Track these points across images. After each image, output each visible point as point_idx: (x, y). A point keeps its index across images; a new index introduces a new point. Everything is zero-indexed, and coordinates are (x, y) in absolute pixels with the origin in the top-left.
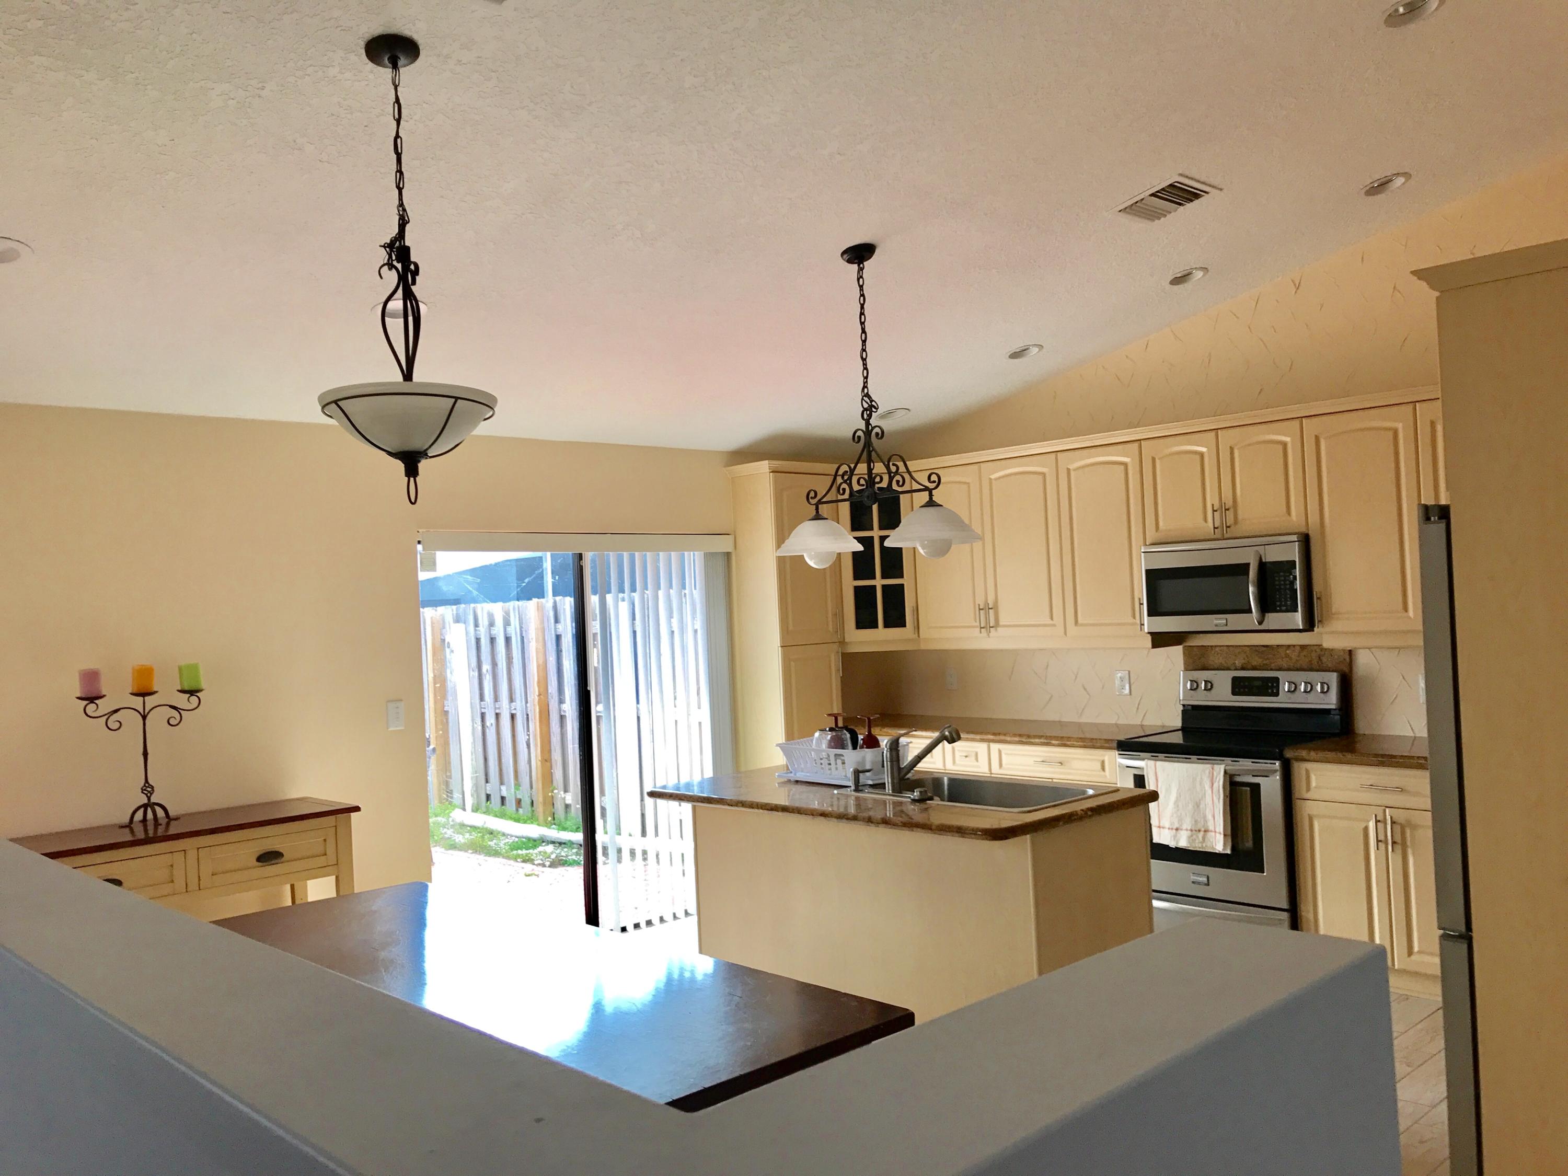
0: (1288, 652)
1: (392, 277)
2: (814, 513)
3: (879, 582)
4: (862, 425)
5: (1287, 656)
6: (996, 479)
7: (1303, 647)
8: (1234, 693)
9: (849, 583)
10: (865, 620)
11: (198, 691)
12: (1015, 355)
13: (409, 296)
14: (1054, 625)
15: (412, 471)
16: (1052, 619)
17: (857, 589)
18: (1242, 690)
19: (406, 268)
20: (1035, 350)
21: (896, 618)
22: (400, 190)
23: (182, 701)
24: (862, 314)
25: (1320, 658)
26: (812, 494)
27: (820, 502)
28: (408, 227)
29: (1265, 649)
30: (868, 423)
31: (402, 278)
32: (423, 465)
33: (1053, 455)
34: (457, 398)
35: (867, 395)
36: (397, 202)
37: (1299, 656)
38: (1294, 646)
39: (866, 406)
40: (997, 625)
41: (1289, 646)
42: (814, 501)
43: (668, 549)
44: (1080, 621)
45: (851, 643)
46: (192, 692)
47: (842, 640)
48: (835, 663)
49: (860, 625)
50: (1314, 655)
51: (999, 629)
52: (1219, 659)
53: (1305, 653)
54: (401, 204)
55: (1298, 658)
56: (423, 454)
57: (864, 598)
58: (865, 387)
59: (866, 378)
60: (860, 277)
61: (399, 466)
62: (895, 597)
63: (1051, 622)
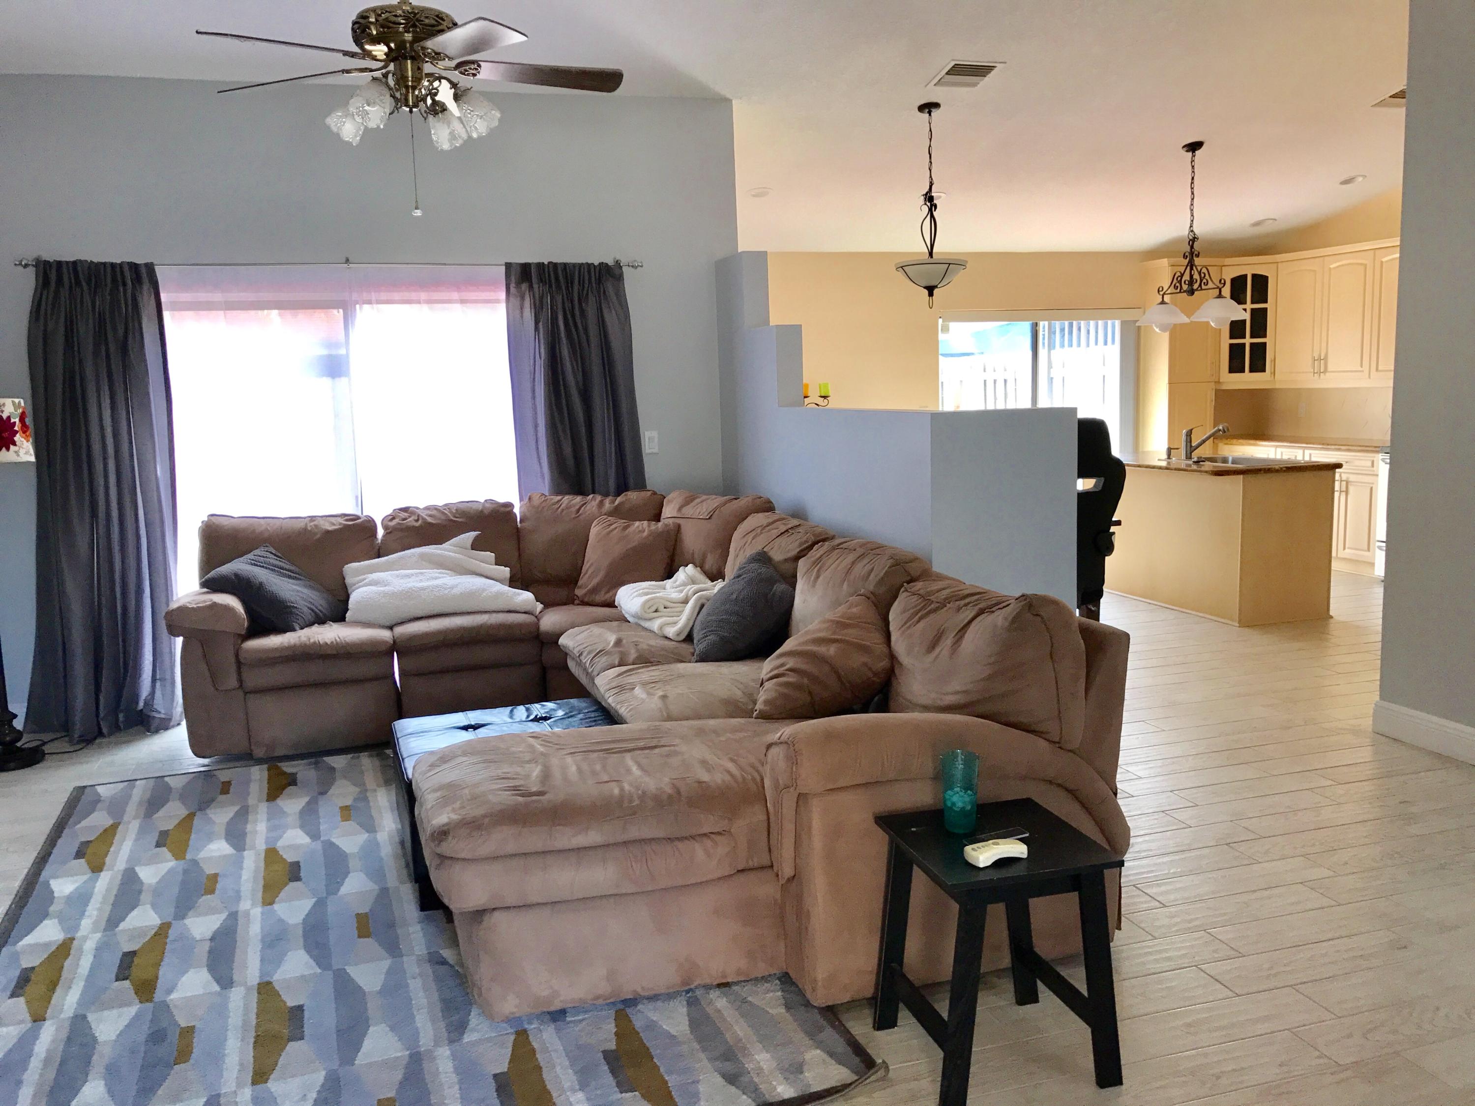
1: (926, 209)
2: (1161, 300)
3: (1248, 341)
4: (1188, 248)
6: (1334, 268)
9: (1226, 341)
10: (1236, 366)
11: (827, 397)
12: (1346, 182)
13: (932, 216)
14: (1363, 371)
15: (931, 294)
16: (1362, 367)
17: (1231, 345)
19: (931, 205)
20: (1361, 179)
21: (1258, 365)
22: (930, 170)
23: (820, 401)
24: (1192, 183)
26: (1161, 289)
27: (1164, 294)
28: (933, 186)
30: (1192, 247)
31: (930, 210)
32: (936, 291)
33: (1373, 251)
34: (950, 264)
35: (1192, 231)
36: (929, 176)
39: (1191, 238)
40: (1325, 371)
42: (1161, 293)
43: (1096, 319)
44: (1380, 368)
45: (1223, 382)
46: (825, 397)
47: (1217, 380)
48: (1211, 395)
49: (1231, 371)
51: (1327, 374)
54: (931, 177)
56: (936, 287)
57: (1236, 353)
58: (1191, 226)
59: (1192, 221)
60: (1192, 161)
61: (926, 292)
62: (1259, 352)
63: (1361, 369)
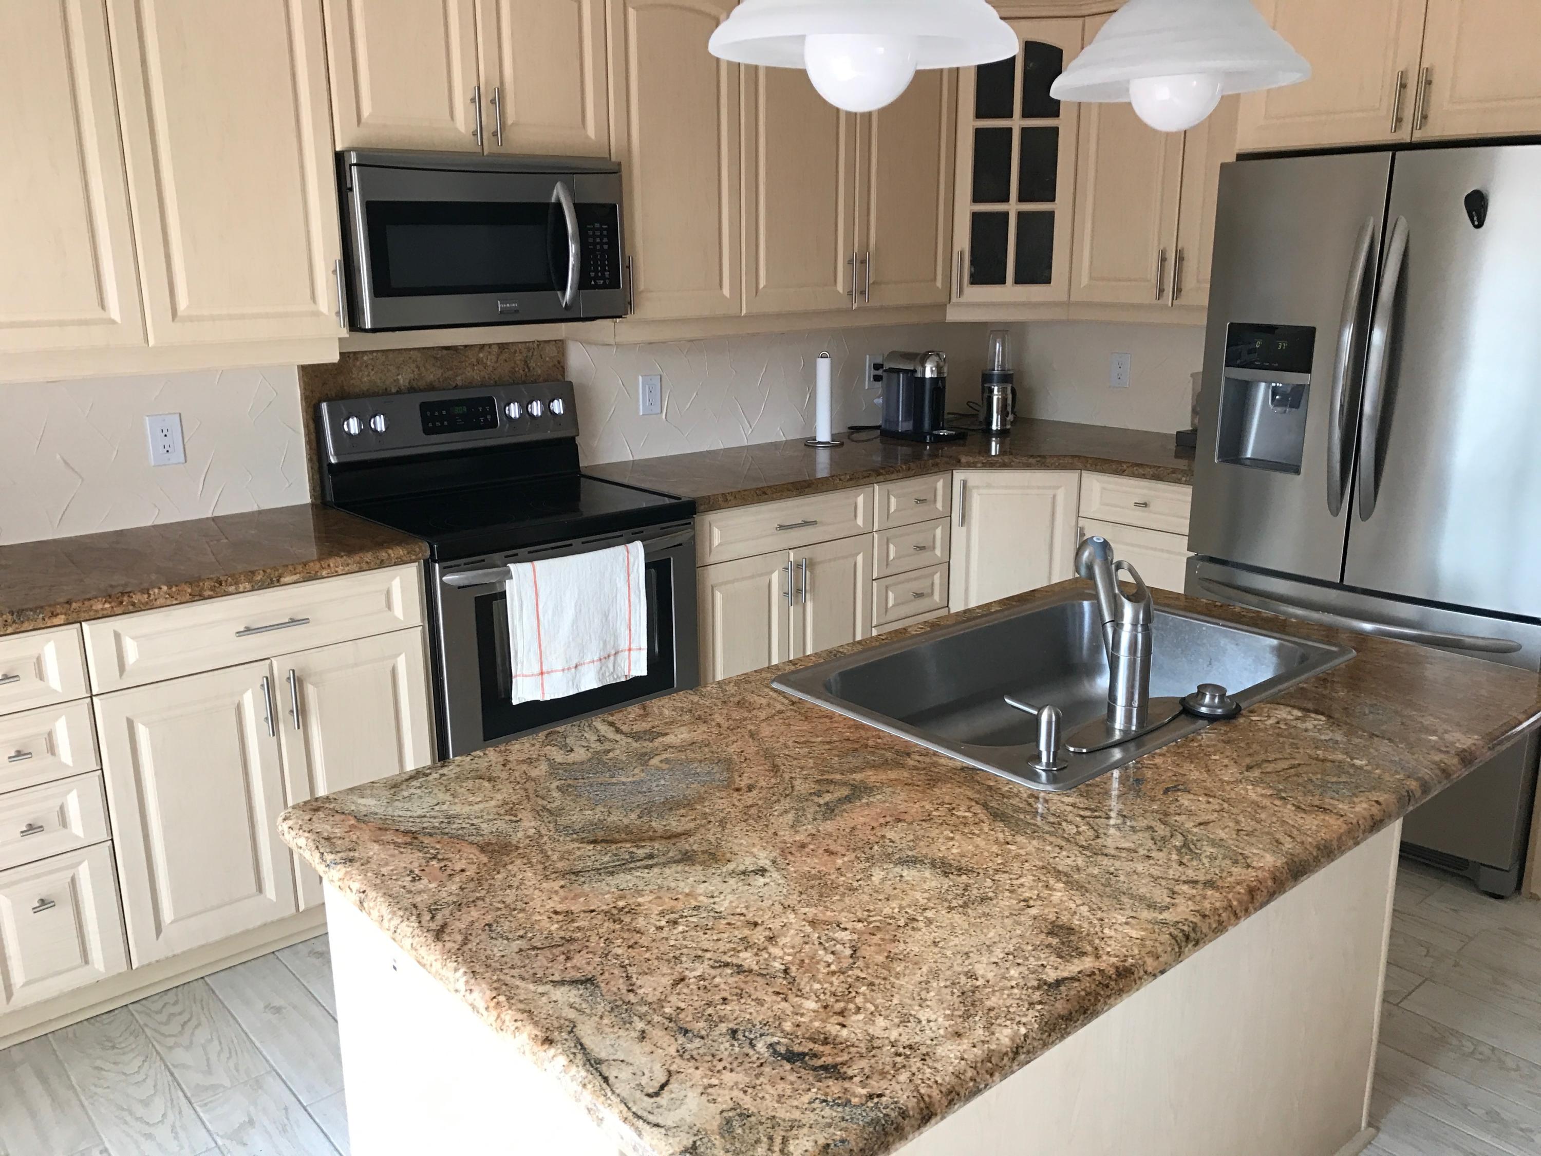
0: (481, 355)
5: (479, 361)
7: (502, 346)
8: (427, 431)
18: (438, 424)
25: (526, 362)
29: (445, 352)
37: (497, 362)
38: (490, 345)
41: (482, 347)
50: (518, 357)
52: (368, 375)
53: (505, 356)
55: (496, 365)
